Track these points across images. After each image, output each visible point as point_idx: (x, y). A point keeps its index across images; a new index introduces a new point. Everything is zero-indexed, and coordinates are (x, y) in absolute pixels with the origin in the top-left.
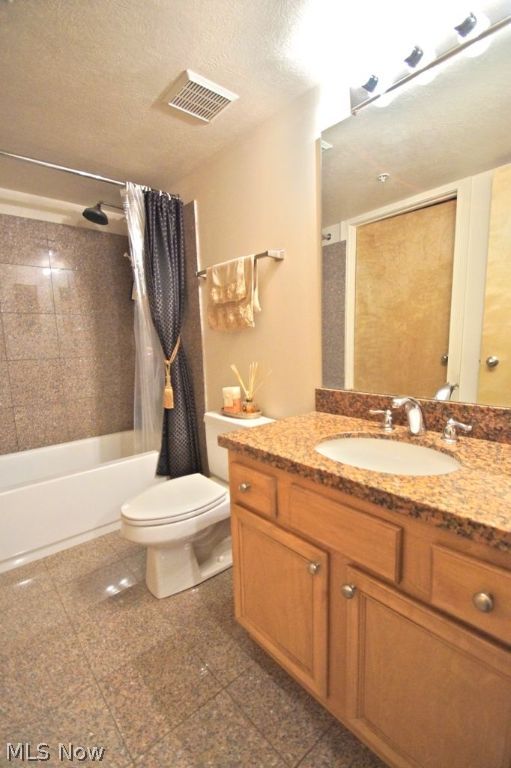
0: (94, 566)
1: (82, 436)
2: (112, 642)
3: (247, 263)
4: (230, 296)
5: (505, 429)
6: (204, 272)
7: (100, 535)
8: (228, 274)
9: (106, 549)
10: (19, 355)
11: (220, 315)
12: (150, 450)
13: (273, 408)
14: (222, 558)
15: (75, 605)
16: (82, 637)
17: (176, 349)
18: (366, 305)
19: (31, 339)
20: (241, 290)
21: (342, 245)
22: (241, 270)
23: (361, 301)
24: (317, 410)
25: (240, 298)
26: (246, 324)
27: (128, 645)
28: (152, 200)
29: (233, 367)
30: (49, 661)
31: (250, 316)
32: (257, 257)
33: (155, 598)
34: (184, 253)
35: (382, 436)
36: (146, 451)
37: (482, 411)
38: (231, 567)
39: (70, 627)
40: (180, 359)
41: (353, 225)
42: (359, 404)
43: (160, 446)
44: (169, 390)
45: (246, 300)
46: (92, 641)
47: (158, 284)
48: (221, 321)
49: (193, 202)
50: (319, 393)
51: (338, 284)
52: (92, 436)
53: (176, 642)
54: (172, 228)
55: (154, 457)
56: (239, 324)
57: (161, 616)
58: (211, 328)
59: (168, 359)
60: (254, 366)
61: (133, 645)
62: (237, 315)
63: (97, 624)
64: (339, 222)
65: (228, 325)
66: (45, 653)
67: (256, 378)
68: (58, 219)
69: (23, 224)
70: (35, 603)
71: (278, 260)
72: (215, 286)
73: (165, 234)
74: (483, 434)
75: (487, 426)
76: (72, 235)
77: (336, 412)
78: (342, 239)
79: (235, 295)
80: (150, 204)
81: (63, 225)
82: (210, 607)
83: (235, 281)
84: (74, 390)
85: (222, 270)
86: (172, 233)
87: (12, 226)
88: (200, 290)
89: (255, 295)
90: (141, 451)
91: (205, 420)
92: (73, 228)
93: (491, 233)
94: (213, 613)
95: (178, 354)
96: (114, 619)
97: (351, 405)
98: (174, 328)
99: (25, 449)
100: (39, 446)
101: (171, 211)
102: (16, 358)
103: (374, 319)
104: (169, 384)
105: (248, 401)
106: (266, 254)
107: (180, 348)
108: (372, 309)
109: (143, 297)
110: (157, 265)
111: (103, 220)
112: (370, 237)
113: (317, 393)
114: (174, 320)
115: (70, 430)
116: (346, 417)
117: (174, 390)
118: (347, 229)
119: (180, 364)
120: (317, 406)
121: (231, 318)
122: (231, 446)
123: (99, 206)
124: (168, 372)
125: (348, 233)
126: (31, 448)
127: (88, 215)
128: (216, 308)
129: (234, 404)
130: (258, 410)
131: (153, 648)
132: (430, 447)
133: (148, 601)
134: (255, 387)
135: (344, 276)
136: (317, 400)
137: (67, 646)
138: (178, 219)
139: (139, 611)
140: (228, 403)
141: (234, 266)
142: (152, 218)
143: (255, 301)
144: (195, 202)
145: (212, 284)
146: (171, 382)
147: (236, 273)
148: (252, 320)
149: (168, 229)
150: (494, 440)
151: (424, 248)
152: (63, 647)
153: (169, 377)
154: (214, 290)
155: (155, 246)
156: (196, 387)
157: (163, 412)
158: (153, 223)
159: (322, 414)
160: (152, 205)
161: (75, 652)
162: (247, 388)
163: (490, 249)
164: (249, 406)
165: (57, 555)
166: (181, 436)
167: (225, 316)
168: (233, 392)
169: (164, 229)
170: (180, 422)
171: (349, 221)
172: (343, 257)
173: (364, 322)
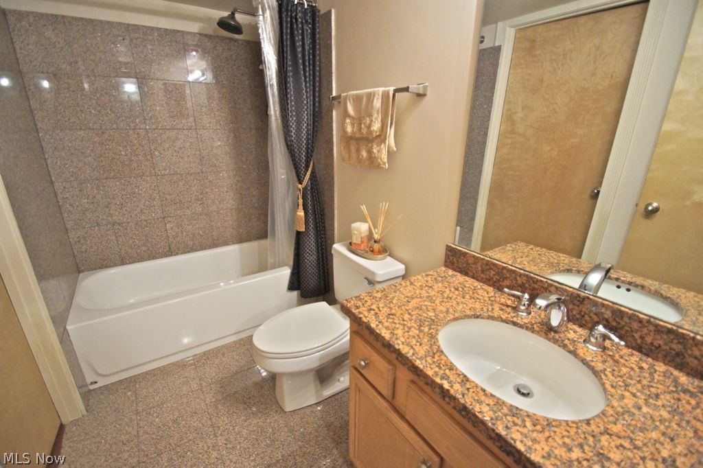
0: (234, 369)
1: (225, 244)
2: (245, 449)
3: (385, 96)
4: (364, 131)
5: (665, 347)
6: (338, 97)
7: (240, 338)
8: (364, 105)
9: (244, 353)
10: (165, 170)
11: (353, 148)
12: (283, 266)
13: (400, 251)
14: (342, 379)
15: (216, 408)
16: (221, 441)
17: (309, 173)
18: (513, 123)
19: (175, 154)
20: (376, 126)
21: (497, 50)
22: (377, 103)
23: (508, 117)
24: (446, 266)
25: (374, 135)
26: (379, 164)
27: (258, 455)
28: (287, 10)
29: (364, 208)
30: (194, 461)
31: (384, 156)
32: (396, 91)
33: (283, 410)
34: (320, 71)
35: (515, 324)
36: (279, 267)
37: (640, 321)
38: (348, 388)
39: (211, 429)
40: (311, 184)
41: (511, 27)
42: (492, 272)
43: (291, 263)
44: (301, 213)
45: (382, 137)
46: (228, 446)
47: (292, 106)
48: (354, 154)
49: (330, 11)
50: (449, 249)
51: (485, 96)
52: (234, 243)
53: (297, 458)
54: (308, 41)
55: (286, 272)
56: (372, 162)
57: (286, 429)
58: (343, 159)
59: (301, 183)
60: (384, 206)
61: (262, 455)
62: (370, 152)
63: (234, 429)
64: (497, 23)
65: (360, 160)
66: (192, 451)
67: (386, 219)
68: (194, 27)
69: (160, 36)
70: (185, 400)
71: (420, 96)
72: (349, 116)
73: (299, 49)
74: (634, 344)
75: (642, 338)
76: (209, 45)
77: (466, 274)
78: (497, 44)
79: (370, 132)
80: (284, 16)
81: (200, 34)
82: (329, 426)
83: (370, 115)
84: (217, 202)
85: (358, 99)
86: (307, 47)
87: (151, 37)
88: (334, 113)
89: (391, 133)
90: (274, 267)
91: (333, 252)
92: (209, 37)
93: (686, 55)
94: (331, 433)
95: (310, 179)
96: (247, 426)
97: (483, 271)
98: (307, 153)
99: (177, 254)
100: (189, 252)
101: (306, 21)
102: (163, 172)
103: (521, 139)
104: (301, 207)
105: (375, 242)
106: (406, 89)
107: (312, 173)
108: (520, 128)
109: (276, 120)
110: (291, 85)
111: (237, 29)
112: (528, 43)
113: (447, 249)
114: (307, 144)
115: (214, 237)
116: (476, 283)
117: (306, 213)
118: (504, 32)
119: (312, 188)
120: (446, 261)
121: (364, 154)
122: (352, 317)
123: (233, 14)
124: (300, 197)
125: (506, 36)
126: (182, 254)
127: (223, 24)
128: (347, 140)
129: (362, 242)
130: (385, 251)
131: (278, 461)
132: (570, 352)
133: (277, 411)
134: (383, 230)
135: (493, 88)
136: (447, 256)
137: (209, 447)
138: (314, 29)
139: (268, 421)
140: (356, 240)
141: (370, 97)
142: (287, 31)
143: (391, 140)
144: (333, 11)
145: (345, 114)
146: (303, 205)
147: (372, 107)
148: (386, 160)
149: (303, 44)
150: (647, 355)
151: (595, 62)
152: (206, 448)
153: (301, 201)
154: (348, 121)
155: (289, 63)
156: (326, 211)
157: (295, 232)
158: (287, 37)
159: (451, 272)
160: (287, 15)
161: (215, 454)
162: (375, 227)
163: (680, 75)
164: (376, 246)
165: (204, 353)
166: (311, 258)
167: (358, 151)
168: (361, 228)
169: (299, 44)
170: (310, 244)
171: (509, 22)
172: (496, 65)
173: (509, 141)
